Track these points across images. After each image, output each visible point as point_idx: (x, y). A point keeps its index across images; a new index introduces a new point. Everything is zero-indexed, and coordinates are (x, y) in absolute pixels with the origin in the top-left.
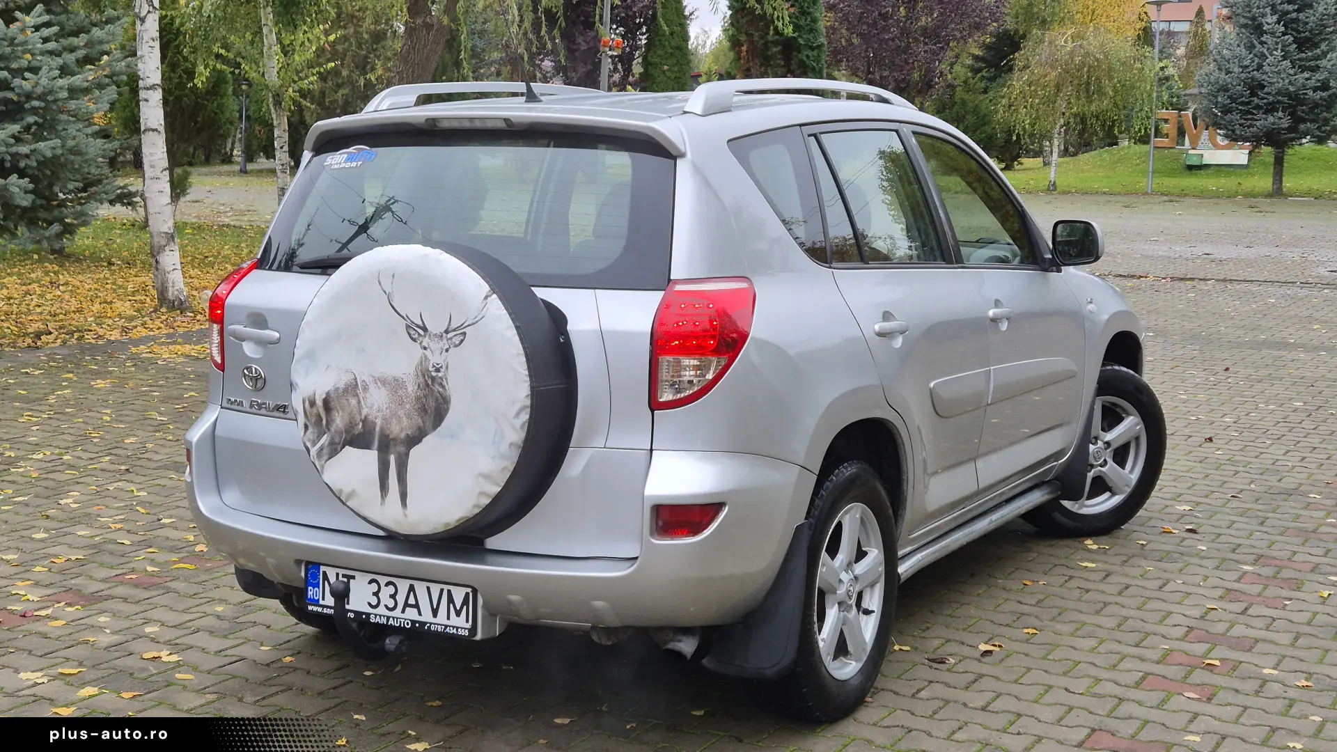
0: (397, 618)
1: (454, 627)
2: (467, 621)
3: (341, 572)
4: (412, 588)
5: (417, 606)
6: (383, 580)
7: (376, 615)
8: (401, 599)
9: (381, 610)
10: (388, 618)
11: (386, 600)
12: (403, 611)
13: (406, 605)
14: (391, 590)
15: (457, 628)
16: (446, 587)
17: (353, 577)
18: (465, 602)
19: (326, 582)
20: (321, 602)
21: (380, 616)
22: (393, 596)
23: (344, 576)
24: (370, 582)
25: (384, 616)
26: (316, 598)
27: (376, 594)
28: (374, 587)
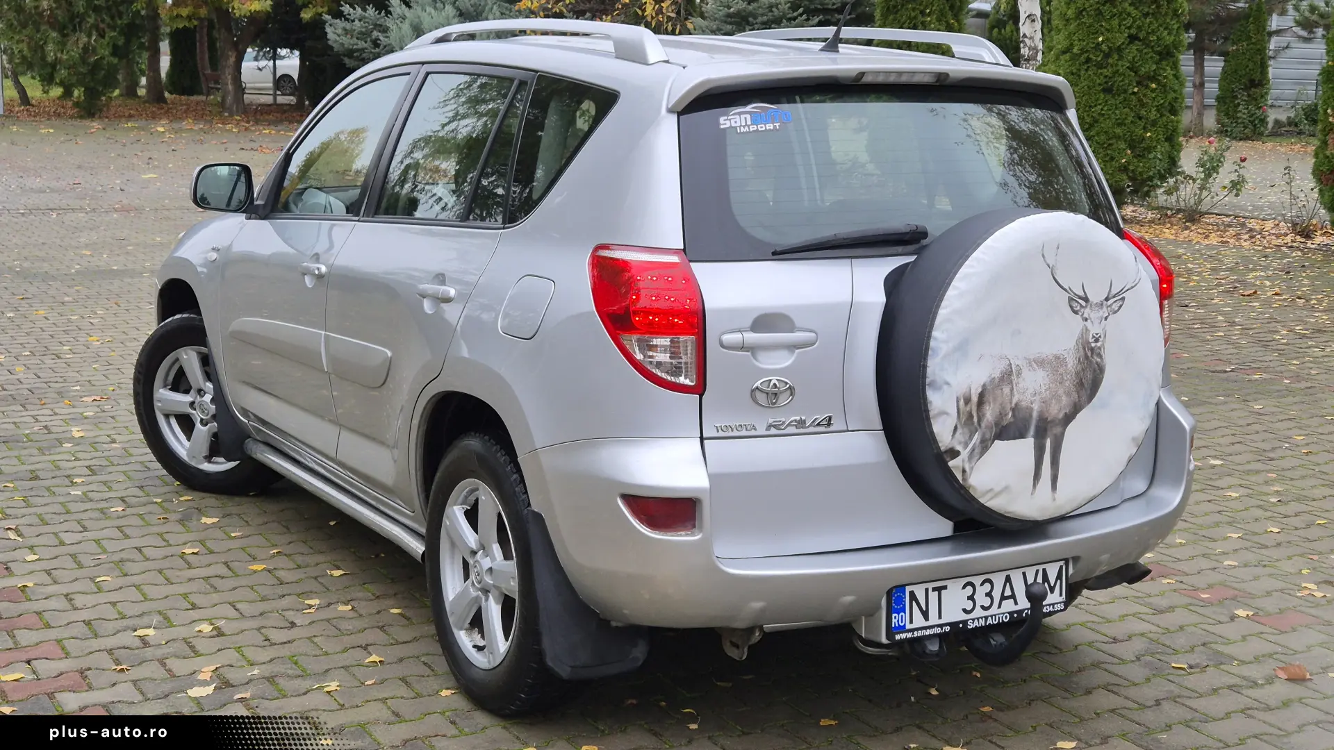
0: (995, 615)
1: (1049, 605)
2: (1061, 595)
3: (931, 586)
4: (1008, 579)
5: (1013, 596)
6: (977, 581)
7: (973, 620)
8: (997, 595)
9: (978, 612)
10: (986, 618)
11: (982, 600)
12: (999, 607)
13: (1003, 598)
14: (987, 587)
15: (1053, 604)
16: (1041, 568)
17: (945, 587)
18: (1059, 577)
19: (914, 603)
20: (908, 626)
21: (978, 619)
22: (989, 595)
23: (934, 589)
24: (964, 587)
25: (982, 618)
26: (902, 624)
27: (971, 598)
28: (969, 590)
